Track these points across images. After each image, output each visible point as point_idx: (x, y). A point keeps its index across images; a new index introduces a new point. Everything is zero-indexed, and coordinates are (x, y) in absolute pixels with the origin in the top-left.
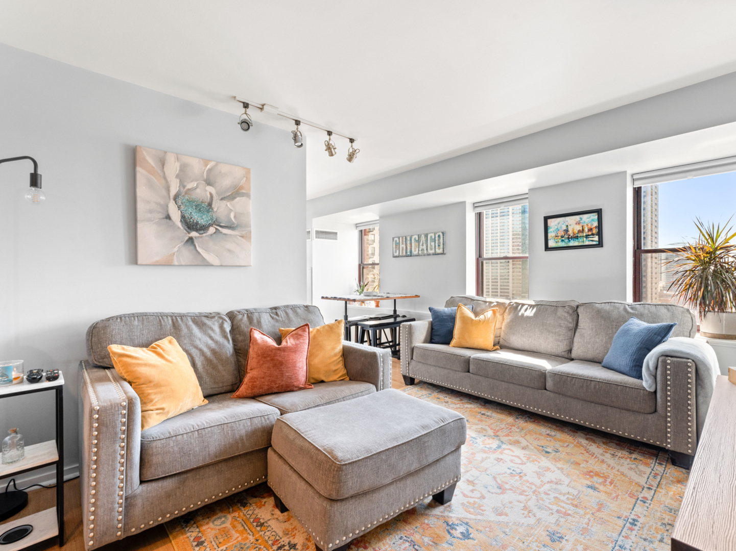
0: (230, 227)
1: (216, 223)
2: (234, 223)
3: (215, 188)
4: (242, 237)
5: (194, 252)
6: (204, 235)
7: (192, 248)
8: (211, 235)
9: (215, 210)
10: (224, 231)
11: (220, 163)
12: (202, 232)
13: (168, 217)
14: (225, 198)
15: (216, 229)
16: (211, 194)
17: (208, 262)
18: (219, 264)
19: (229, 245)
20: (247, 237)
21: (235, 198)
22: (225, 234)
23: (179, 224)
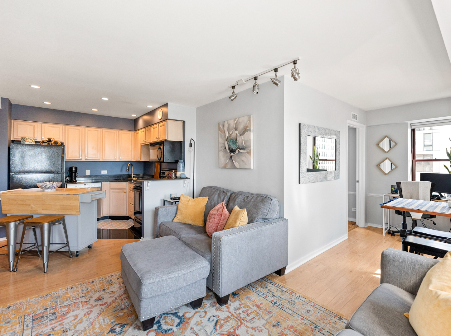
0: (243, 149)
1: (238, 148)
2: (244, 147)
3: (238, 131)
4: (247, 153)
5: (232, 162)
6: (235, 154)
7: (231, 160)
8: (237, 154)
9: (238, 141)
10: (241, 151)
11: (239, 118)
12: (234, 153)
13: (225, 148)
14: (241, 134)
15: (239, 151)
16: (237, 134)
17: (236, 167)
18: (239, 168)
19: (243, 158)
20: (249, 153)
21: (245, 133)
22: (241, 153)
23: (228, 150)
